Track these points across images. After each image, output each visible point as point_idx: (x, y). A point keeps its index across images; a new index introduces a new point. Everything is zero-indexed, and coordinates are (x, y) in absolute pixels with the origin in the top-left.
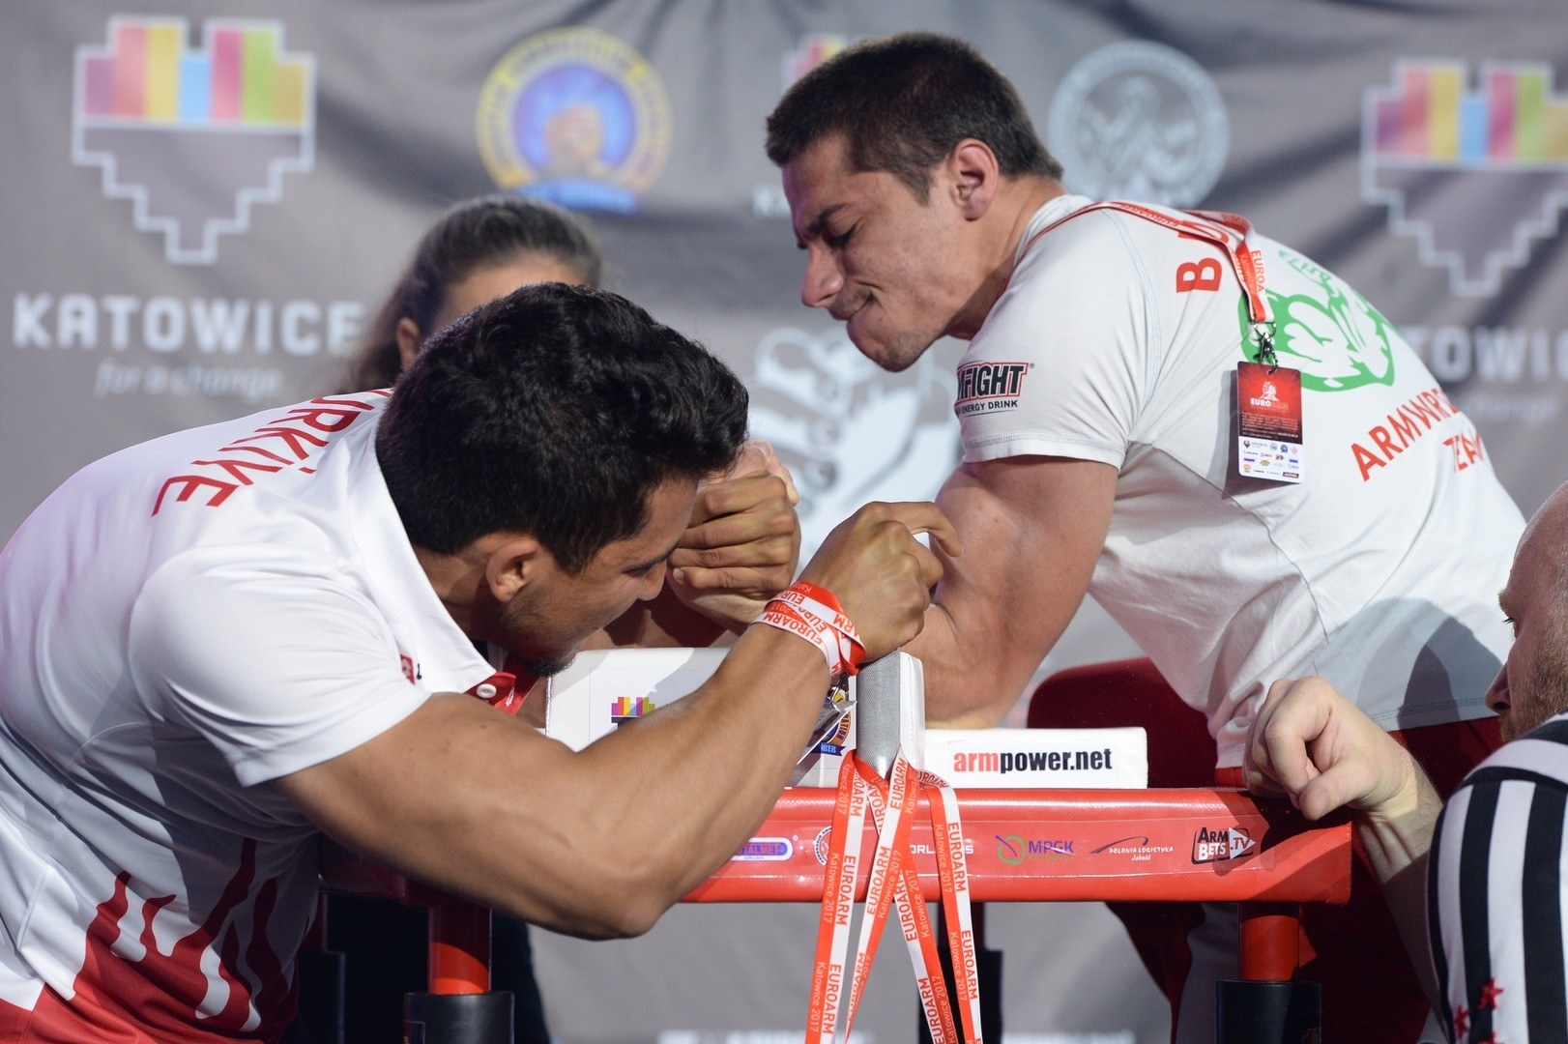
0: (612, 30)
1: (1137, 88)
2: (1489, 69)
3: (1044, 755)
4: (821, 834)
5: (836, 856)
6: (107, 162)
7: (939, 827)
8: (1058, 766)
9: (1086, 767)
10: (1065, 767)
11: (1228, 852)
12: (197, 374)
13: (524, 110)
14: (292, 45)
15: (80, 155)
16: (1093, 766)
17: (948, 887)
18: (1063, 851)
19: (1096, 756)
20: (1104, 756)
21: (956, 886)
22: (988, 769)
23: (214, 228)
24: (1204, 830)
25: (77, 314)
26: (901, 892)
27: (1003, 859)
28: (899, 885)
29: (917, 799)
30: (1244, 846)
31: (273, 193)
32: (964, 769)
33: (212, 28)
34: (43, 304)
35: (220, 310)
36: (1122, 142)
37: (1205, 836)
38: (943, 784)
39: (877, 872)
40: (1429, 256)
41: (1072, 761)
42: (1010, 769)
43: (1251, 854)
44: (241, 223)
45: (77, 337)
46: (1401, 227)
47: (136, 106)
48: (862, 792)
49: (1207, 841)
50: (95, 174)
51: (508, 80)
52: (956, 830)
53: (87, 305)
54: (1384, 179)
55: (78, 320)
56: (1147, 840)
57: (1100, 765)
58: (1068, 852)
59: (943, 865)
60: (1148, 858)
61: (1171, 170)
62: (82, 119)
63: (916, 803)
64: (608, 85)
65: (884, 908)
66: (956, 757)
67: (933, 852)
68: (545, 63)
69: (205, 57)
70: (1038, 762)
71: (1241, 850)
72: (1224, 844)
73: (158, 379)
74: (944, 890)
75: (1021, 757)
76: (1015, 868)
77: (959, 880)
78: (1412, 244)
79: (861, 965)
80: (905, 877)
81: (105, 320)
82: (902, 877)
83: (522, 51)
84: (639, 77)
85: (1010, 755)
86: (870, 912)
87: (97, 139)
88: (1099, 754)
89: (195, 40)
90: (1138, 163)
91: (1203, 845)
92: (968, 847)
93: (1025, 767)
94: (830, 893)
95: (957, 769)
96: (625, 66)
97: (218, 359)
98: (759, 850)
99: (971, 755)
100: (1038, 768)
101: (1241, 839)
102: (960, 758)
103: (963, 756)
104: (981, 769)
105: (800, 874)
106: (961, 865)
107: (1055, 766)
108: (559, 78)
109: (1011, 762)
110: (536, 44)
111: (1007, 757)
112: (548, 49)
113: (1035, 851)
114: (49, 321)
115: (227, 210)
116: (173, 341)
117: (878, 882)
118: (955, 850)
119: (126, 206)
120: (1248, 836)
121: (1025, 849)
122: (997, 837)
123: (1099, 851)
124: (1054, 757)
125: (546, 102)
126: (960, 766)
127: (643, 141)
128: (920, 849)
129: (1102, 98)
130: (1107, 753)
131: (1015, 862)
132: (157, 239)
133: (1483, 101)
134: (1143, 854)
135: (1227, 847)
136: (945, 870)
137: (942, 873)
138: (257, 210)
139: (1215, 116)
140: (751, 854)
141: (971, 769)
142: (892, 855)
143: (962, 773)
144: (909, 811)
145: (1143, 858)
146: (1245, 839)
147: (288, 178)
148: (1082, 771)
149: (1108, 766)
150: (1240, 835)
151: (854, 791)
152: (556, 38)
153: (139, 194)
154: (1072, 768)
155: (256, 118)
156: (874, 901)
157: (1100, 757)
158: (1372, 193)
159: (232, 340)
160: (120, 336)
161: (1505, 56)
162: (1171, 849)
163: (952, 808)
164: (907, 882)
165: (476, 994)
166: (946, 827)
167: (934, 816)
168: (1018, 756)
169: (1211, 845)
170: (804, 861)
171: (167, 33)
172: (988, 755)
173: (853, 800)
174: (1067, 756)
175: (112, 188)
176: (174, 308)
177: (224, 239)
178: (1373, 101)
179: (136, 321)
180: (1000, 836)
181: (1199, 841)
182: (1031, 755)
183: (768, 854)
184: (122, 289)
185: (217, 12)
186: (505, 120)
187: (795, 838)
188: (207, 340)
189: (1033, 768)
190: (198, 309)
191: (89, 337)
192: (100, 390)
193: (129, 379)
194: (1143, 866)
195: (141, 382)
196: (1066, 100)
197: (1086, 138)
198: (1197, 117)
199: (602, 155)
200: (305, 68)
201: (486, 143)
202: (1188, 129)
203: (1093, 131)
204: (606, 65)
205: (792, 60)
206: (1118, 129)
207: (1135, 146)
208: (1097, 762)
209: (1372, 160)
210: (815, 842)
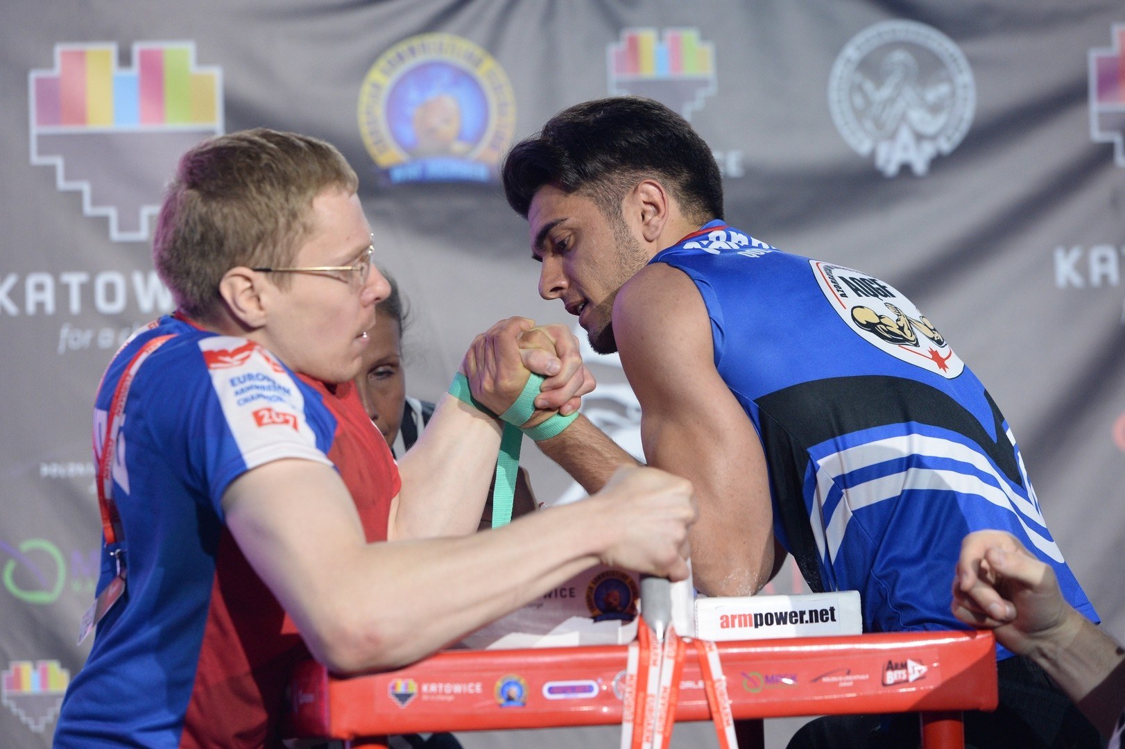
0: (464, 33)
1: (899, 56)
3: (786, 613)
4: (618, 677)
6: (58, 162)
8: (796, 621)
9: (817, 621)
11: (908, 677)
13: (395, 102)
14: (202, 60)
15: (36, 159)
16: (822, 620)
18: (789, 681)
20: (829, 612)
22: (746, 625)
23: (147, 212)
24: (890, 662)
25: (40, 287)
27: (748, 690)
30: (919, 672)
32: (727, 626)
33: (137, 48)
34: (11, 281)
36: (891, 101)
37: (891, 666)
41: (806, 617)
42: (761, 624)
43: (924, 677)
45: (40, 306)
46: (1122, 161)
47: (81, 118)
49: (893, 670)
50: (50, 171)
51: (381, 78)
53: (47, 280)
54: (1108, 122)
55: (41, 292)
56: (850, 671)
57: (827, 619)
58: (794, 682)
60: (850, 684)
61: (931, 125)
62: (35, 129)
63: (685, 653)
64: (463, 78)
65: (669, 729)
66: (722, 618)
68: (411, 63)
69: (134, 71)
71: (917, 675)
72: (905, 671)
75: (769, 616)
76: (756, 699)
81: (62, 292)
83: (391, 54)
84: (487, 70)
85: (761, 615)
86: (659, 732)
87: (48, 144)
88: (826, 611)
89: (125, 59)
90: (903, 118)
91: (889, 673)
95: (722, 626)
96: (478, 63)
99: (732, 616)
100: (782, 623)
101: (917, 667)
103: (727, 617)
104: (740, 625)
107: (794, 621)
108: (423, 74)
109: (761, 620)
110: (403, 48)
111: (758, 616)
112: (412, 51)
113: (769, 682)
114: (17, 295)
116: (119, 305)
119: (76, 196)
120: (922, 664)
121: (762, 681)
122: (743, 674)
123: (816, 680)
125: (413, 95)
126: (725, 625)
127: (493, 123)
129: (871, 67)
130: (832, 609)
131: (756, 691)
132: (103, 222)
134: (846, 681)
135: (907, 674)
139: (965, 78)
141: (733, 626)
143: (726, 630)
145: (848, 684)
146: (920, 667)
148: (814, 624)
149: (833, 619)
150: (915, 664)
152: (416, 42)
153: (85, 187)
154: (807, 622)
155: (176, 122)
157: (827, 613)
158: (1098, 136)
160: (75, 305)
162: (867, 677)
167: (700, 661)
168: (767, 615)
169: (895, 672)
170: (607, 697)
171: (102, 54)
172: (745, 615)
174: (802, 613)
175: (63, 184)
176: (118, 279)
178: (1095, 58)
179: (87, 291)
181: (887, 670)
182: (776, 614)
183: (580, 693)
184: (75, 268)
185: (141, 37)
186: (380, 111)
187: (600, 680)
188: (146, 304)
190: (138, 278)
191: (50, 307)
192: (61, 348)
193: (85, 338)
194: (848, 689)
195: (94, 340)
196: (842, 70)
197: (859, 101)
198: (950, 80)
199: (460, 137)
200: (215, 76)
201: (365, 130)
202: (943, 89)
203: (865, 96)
204: (462, 63)
205: (614, 50)
206: (886, 92)
207: (900, 105)
208: (825, 617)
209: (1096, 107)
210: (613, 683)
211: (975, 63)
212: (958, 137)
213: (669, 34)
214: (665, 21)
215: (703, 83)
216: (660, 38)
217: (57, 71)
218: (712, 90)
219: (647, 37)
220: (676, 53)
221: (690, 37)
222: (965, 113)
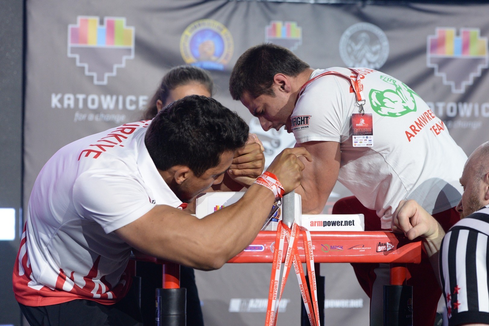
0: (217, 20)
1: (364, 35)
2: (462, 30)
3: (336, 222)
4: (272, 244)
5: (277, 250)
6: (77, 56)
7: (305, 242)
8: (339, 225)
9: (347, 225)
10: (341, 225)
11: (386, 249)
12: (102, 115)
13: (193, 42)
14: (128, 24)
15: (70, 55)
17: (308, 259)
18: (340, 249)
19: (350, 222)
21: (310, 259)
22: (320, 226)
23: (107, 75)
24: (380, 243)
25: (69, 99)
26: (295, 260)
27: (323, 251)
28: (294, 258)
29: (299, 234)
30: (391, 247)
31: (123, 65)
32: (313, 226)
33: (106, 19)
34: (59, 96)
35: (109, 98)
36: (360, 50)
37: (380, 244)
38: (306, 230)
39: (288, 254)
40: (445, 82)
41: (343, 223)
42: (326, 225)
43: (393, 249)
44: (114, 74)
45: (69, 105)
46: (437, 74)
47: (85, 41)
48: (284, 232)
49: (381, 246)
50: (74, 60)
51: (188, 33)
52: (310, 243)
53: (72, 96)
54: (433, 61)
55: (69, 100)
56: (364, 246)
57: (351, 224)
58: (342, 249)
59: (306, 252)
60: (364, 251)
61: (373, 59)
62: (70, 45)
63: (299, 235)
64: (216, 35)
65: (290, 265)
66: (311, 222)
67: (304, 249)
68: (199, 29)
69: (104, 27)
70: (334, 224)
71: (390, 248)
72: (385, 247)
73: (91, 117)
74: (307, 260)
76: (327, 254)
77: (311, 257)
78: (441, 79)
79: (284, 281)
80: (296, 256)
81: (77, 101)
82: (295, 256)
83: (192, 26)
84: (225, 33)
85: (326, 222)
86: (286, 266)
87: (74, 50)
88: (351, 221)
89: (101, 22)
90: (364, 56)
91: (379, 247)
92: (313, 248)
93: (330, 225)
94: (275, 261)
95: (311, 226)
96: (221, 30)
97: (108, 111)
98: (255, 248)
99: (315, 222)
101: (390, 245)
102: (312, 222)
103: (313, 222)
104: (318, 226)
105: (266, 255)
106: (312, 252)
108: (203, 33)
109: (326, 224)
110: (196, 24)
112: (199, 25)
113: (332, 249)
114: (61, 101)
115: (111, 70)
116: (96, 106)
117: (288, 257)
118: (310, 248)
119: (83, 68)
120: (392, 244)
121: (329, 248)
122: (322, 245)
123: (350, 249)
124: (338, 222)
125: (199, 40)
126: (312, 225)
127: (226, 51)
128: (300, 248)
129: (354, 38)
130: (353, 221)
131: (327, 252)
132: (91, 78)
133: (460, 39)
134: (362, 250)
135: (386, 248)
136: (307, 254)
137: (306, 255)
138: (118, 70)
139: (386, 43)
140: (253, 249)
141: (315, 226)
142: (292, 250)
143: (312, 227)
144: (297, 237)
145: (363, 251)
146: (391, 245)
147: (127, 61)
148: (346, 226)
149: (353, 225)
150: (389, 244)
151: (281, 232)
152: (201, 22)
153: (86, 66)
154: (343, 225)
155: (118, 44)
156: (287, 263)
157: (351, 222)
158: (429, 65)
159: (112, 106)
160: (81, 105)
161: (466, 26)
162: (371, 248)
163: (309, 237)
164: (296, 257)
165: (176, 289)
166: (307, 242)
167: (304, 239)
168: (328, 222)
169: (382, 247)
170: (267, 251)
171: (93, 20)
172: (320, 222)
173: (281, 234)
175: (78, 64)
176: (96, 97)
177: (109, 78)
178: (430, 39)
179: (85, 101)
180: (322, 244)
181: (378, 246)
183: (257, 250)
184: (82, 92)
185: (108, 15)
186: (187, 45)
187: (265, 245)
188: (105, 106)
189: (332, 225)
190: (103, 97)
191: (72, 105)
192: (75, 120)
193: (83, 117)
194: (363, 253)
195: (87, 118)
196: (344, 39)
197: (350, 49)
198: (380, 44)
199: (215, 55)
200: (132, 30)
201: (182, 51)
202: (378, 47)
203: (352, 48)
204: (216, 29)
205: (268, 28)
206: (359, 47)
207: (363, 52)
208: (350, 224)
209: (429, 55)
210: (271, 246)
211: (389, 39)
212: (382, 63)
213: (287, 23)
214: (286, 19)
215: (297, 41)
216: (284, 25)
217: (78, 25)
218: (300, 43)
219: (279, 25)
220: (289, 30)
221: (293, 25)
222: (385, 55)
